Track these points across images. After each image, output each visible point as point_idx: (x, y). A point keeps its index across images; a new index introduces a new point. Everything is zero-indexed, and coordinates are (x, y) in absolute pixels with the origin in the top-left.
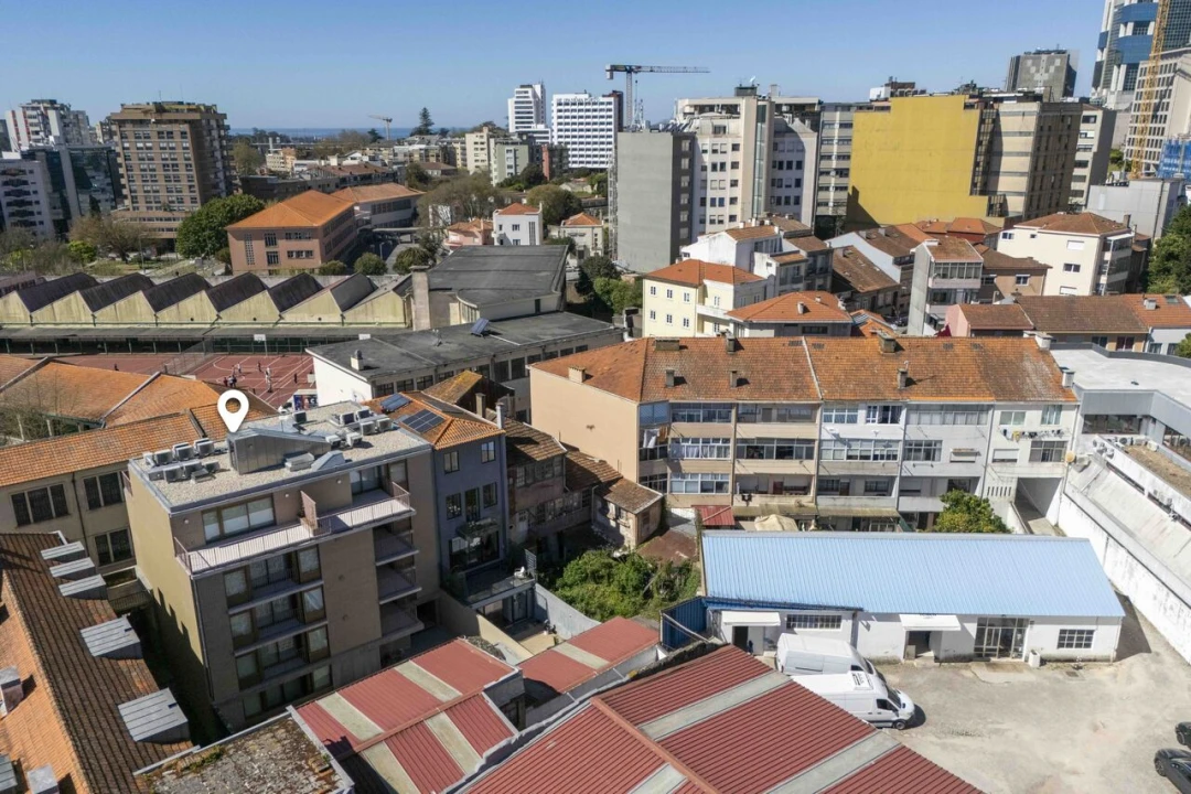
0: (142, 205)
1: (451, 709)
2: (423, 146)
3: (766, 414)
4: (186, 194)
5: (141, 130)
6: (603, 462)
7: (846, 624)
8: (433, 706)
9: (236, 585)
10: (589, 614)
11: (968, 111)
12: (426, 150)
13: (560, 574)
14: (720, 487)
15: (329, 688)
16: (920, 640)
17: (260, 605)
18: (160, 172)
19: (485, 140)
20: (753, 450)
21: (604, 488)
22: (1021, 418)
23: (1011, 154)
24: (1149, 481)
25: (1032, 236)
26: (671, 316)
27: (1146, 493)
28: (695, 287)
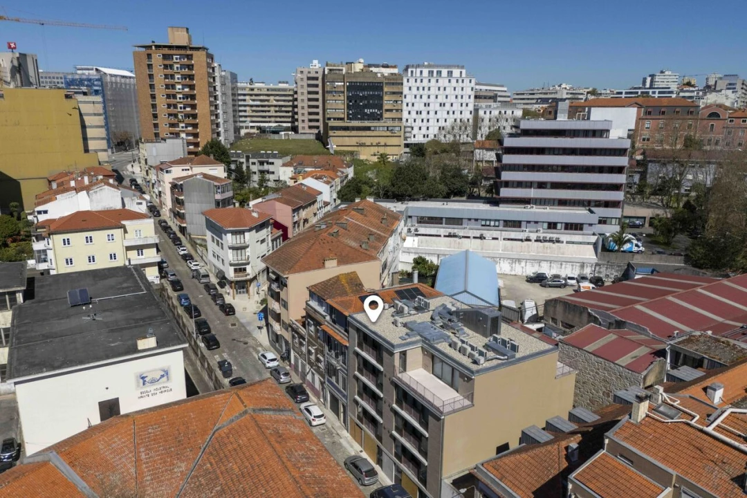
11: (69, 100)
23: (91, 127)
24: (442, 231)
25: (183, 170)
26: (93, 259)
27: (442, 236)
28: (121, 228)
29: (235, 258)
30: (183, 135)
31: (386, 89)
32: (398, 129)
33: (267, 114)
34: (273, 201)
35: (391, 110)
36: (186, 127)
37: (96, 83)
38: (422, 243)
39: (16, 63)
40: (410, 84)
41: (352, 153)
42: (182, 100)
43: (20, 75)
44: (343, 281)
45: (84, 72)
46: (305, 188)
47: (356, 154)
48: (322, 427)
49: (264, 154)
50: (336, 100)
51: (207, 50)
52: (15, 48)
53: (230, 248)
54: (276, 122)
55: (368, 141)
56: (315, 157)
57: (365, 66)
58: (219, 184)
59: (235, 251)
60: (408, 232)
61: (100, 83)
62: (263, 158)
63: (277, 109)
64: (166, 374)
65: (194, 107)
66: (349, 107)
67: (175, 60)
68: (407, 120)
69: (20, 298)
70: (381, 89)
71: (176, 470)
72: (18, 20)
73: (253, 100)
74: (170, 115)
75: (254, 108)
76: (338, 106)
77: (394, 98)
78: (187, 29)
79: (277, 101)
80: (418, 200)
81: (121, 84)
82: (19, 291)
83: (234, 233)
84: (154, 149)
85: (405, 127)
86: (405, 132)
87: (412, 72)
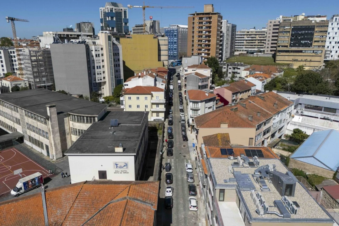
11: (155, 39)
23: (163, 50)
24: (319, 115)
25: (193, 70)
26: (139, 106)
27: (319, 118)
28: (150, 95)
29: (193, 114)
30: (203, 55)
31: (316, 29)
32: (320, 52)
33: (254, 44)
34: (223, 88)
35: (318, 41)
36: (205, 51)
37: (175, 31)
38: (304, 120)
39: (152, 25)
40: (333, 26)
41: (288, 65)
42: (204, 38)
43: (153, 29)
44: (219, 138)
45: (173, 27)
46: (246, 82)
47: (291, 66)
48: (194, 212)
49: (240, 64)
50: (284, 36)
51: (220, 14)
52: (152, 18)
53: (191, 109)
54: (258, 48)
55: (299, 58)
56: (262, 66)
57: (305, 17)
58: (201, 78)
59: (193, 111)
60: (296, 113)
61: (177, 31)
62: (235, 66)
63: (259, 41)
64: (126, 165)
65: (209, 41)
66: (291, 40)
67: (204, 20)
68: (328, 47)
69: (96, 119)
70: (314, 29)
71: (83, 217)
72: (153, 7)
73: (248, 37)
74: (199, 45)
75: (248, 41)
76: (285, 39)
77: (321, 34)
78: (213, 5)
79: (260, 37)
80: (311, 94)
81: (186, 31)
82: (96, 117)
83: (194, 102)
84: (186, 60)
85: (326, 51)
86: (325, 54)
87: (336, 19)
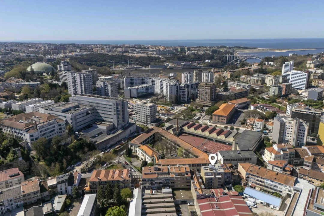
0: (201, 99)
1: (220, 193)
2: (258, 78)
3: (260, 177)
4: (208, 98)
5: (203, 87)
6: (243, 176)
7: (255, 199)
8: (219, 192)
9: (208, 179)
10: (235, 190)
12: (258, 79)
13: (235, 186)
14: (254, 183)
15: (213, 189)
16: (262, 203)
17: (209, 181)
18: (204, 94)
19: (272, 79)
20: (258, 180)
21: (242, 179)
22: (287, 187)
